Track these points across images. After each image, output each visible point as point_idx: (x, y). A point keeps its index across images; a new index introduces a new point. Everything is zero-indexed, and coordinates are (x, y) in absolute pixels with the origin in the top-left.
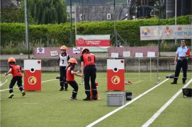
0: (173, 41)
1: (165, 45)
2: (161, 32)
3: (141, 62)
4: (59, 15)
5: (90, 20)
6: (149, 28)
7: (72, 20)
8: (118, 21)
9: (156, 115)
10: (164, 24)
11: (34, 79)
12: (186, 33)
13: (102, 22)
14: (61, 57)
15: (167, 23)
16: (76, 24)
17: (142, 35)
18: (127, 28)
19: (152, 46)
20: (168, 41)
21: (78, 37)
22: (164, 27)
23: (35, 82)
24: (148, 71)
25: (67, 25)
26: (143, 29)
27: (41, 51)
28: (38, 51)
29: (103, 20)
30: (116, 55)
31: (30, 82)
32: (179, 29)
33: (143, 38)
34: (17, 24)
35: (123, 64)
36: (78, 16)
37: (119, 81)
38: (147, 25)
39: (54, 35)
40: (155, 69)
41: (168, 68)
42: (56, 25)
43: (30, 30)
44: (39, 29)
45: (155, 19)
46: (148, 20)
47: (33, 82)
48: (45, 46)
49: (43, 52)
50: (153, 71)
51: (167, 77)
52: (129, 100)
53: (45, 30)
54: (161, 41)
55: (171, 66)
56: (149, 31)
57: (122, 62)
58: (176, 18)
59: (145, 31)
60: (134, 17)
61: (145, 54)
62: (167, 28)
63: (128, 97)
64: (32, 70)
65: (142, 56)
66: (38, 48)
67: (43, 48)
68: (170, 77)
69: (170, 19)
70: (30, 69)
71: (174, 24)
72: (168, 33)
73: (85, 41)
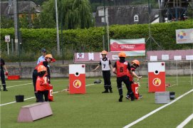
3: (178, 66)
6: (185, 31)
7: (105, 24)
17: (177, 39)
18: (160, 31)
19: (189, 50)
21: (112, 42)
23: (80, 85)
24: (185, 75)
26: (179, 32)
27: (81, 56)
30: (153, 58)
31: (75, 85)
33: (179, 41)
35: (164, 66)
37: (160, 83)
38: (181, 28)
44: (67, 34)
45: (188, 22)
47: (78, 85)
52: (172, 99)
57: (163, 64)
59: (181, 34)
64: (77, 74)
65: (181, 59)
66: (78, 54)
67: (83, 53)
70: (75, 73)
73: (119, 45)
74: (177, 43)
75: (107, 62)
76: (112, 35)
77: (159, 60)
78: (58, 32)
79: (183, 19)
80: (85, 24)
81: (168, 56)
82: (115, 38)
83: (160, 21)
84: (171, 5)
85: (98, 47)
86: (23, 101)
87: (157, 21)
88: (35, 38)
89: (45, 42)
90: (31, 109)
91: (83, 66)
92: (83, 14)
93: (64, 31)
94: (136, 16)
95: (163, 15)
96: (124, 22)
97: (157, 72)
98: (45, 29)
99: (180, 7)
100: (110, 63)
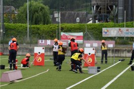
0: (123, 38)
1: (118, 40)
9: (115, 79)
10: (117, 27)
11: (40, 59)
12: (131, 33)
15: (119, 26)
17: (103, 34)
20: (119, 38)
22: (118, 29)
26: (104, 30)
30: (88, 45)
31: (38, 60)
32: (127, 30)
33: (104, 35)
37: (91, 61)
38: (106, 27)
39: (44, 32)
41: (120, 55)
49: (43, 42)
51: (119, 60)
52: (98, 71)
54: (115, 37)
56: (108, 31)
57: (94, 49)
58: (125, 23)
62: (120, 30)
64: (39, 53)
66: (40, 40)
68: (122, 61)
69: (121, 24)
70: (38, 53)
71: (124, 27)
72: (120, 33)
73: (67, 36)
74: (103, 36)
75: (57, 46)
76: (62, 29)
77: (92, 46)
78: (28, 26)
79: (107, 21)
80: (46, 22)
81: (97, 44)
82: (64, 32)
83: (93, 22)
84: (100, 12)
85: (53, 37)
86: (4, 69)
87: (91, 22)
88: (13, 29)
89: (20, 32)
90: (9, 74)
91: (43, 48)
92: (45, 15)
93: (32, 26)
94: (78, 18)
95: (95, 18)
96: (70, 22)
97: (90, 54)
98: (20, 24)
99: (106, 14)
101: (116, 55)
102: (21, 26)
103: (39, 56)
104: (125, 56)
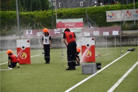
0: (133, 21)
1: (127, 25)
2: (123, 15)
3: (107, 39)
4: (43, 4)
5: (67, 8)
6: (114, 12)
7: (53, 7)
8: (89, 7)
10: (125, 9)
13: (76, 8)
14: (45, 37)
15: (128, 8)
16: (56, 10)
17: (108, 18)
18: (96, 13)
19: (116, 26)
20: (128, 22)
21: (58, 21)
22: (125, 11)
23: (26, 57)
24: (114, 46)
25: (49, 12)
27: (29, 32)
28: (27, 33)
29: (77, 7)
32: (137, 12)
33: (109, 20)
34: (11, 12)
35: (94, 41)
36: (57, 4)
37: (91, 55)
38: (111, 10)
39: (39, 20)
40: (119, 44)
41: (129, 43)
42: (41, 12)
43: (21, 16)
44: (27, 15)
45: (118, 5)
46: (113, 6)
47: (24, 57)
48: (33, 29)
49: (31, 33)
50: (117, 46)
53: (32, 16)
54: (123, 22)
55: (131, 42)
57: (93, 39)
58: (134, 4)
59: (110, 14)
60: (101, 4)
61: (111, 33)
62: (128, 12)
63: (98, 67)
64: (23, 47)
65: (108, 34)
66: (27, 31)
67: (31, 31)
68: (131, 50)
69: (130, 5)
70: (21, 47)
71: (133, 8)
72: (128, 16)
73: (63, 23)
75: (48, 38)
81: (98, 32)
91: (28, 41)
94: (82, 2)
97: (88, 45)
100: (50, 39)
101: (125, 43)
102: (12, 14)
103: (23, 51)
104: (135, 44)
